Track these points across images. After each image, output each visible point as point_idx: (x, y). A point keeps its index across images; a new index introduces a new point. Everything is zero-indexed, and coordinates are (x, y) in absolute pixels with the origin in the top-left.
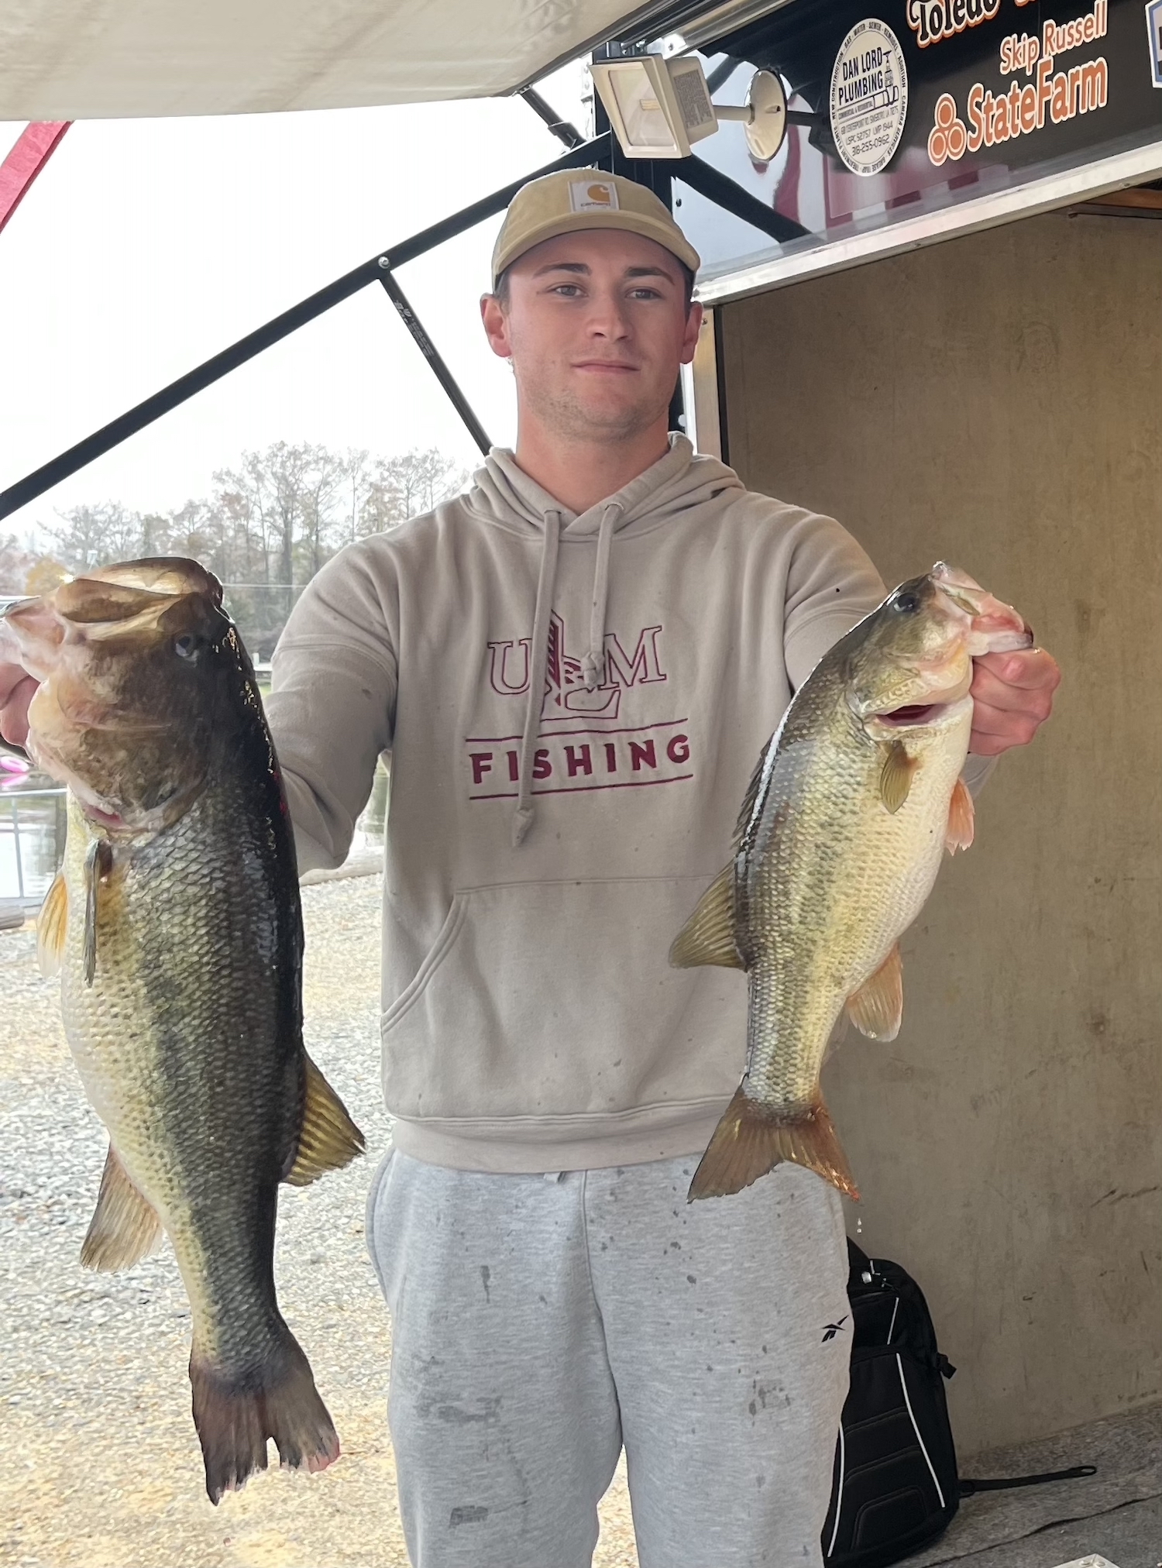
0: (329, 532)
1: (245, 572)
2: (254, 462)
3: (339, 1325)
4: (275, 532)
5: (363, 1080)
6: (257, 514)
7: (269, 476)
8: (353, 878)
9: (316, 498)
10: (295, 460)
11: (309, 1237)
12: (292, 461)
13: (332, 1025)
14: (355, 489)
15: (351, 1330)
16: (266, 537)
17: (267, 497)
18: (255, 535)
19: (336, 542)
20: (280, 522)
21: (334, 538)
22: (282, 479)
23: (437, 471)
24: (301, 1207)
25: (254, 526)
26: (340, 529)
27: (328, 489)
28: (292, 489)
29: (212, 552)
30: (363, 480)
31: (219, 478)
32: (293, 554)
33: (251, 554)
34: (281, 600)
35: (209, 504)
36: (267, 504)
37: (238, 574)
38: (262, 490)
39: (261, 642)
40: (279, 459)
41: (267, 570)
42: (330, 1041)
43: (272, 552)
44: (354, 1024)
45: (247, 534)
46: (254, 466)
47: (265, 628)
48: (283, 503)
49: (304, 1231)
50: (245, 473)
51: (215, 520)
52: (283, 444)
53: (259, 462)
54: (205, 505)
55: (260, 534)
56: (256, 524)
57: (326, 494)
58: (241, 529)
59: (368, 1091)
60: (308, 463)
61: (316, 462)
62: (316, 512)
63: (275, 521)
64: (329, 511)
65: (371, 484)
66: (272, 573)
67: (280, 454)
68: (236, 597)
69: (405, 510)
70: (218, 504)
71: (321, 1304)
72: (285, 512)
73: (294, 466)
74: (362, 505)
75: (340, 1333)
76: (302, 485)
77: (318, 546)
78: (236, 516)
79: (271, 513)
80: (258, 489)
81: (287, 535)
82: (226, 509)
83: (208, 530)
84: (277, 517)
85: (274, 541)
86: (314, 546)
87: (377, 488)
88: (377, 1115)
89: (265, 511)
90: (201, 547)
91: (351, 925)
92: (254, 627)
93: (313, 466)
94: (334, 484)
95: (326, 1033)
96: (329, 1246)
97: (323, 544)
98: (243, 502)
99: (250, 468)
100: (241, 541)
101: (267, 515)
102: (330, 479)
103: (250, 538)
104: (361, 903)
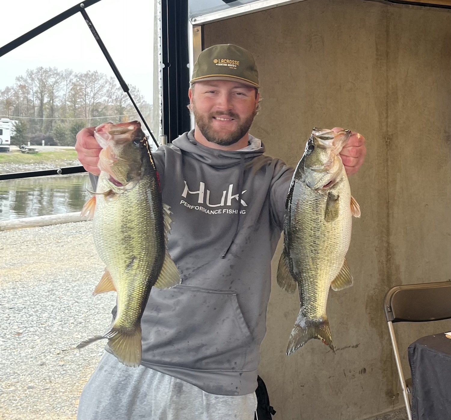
0: (57, 100)
1: (26, 113)
2: (31, 74)
3: (50, 388)
4: (38, 99)
5: (62, 298)
6: (31, 92)
7: (36, 79)
8: (61, 224)
9: (53, 88)
10: (46, 74)
11: (40, 356)
12: (45, 74)
13: (52, 277)
14: (67, 85)
15: (54, 391)
16: (34, 101)
17: (35, 87)
18: (30, 100)
19: (59, 103)
20: (39, 95)
21: (59, 102)
22: (41, 81)
23: (96, 79)
24: (38, 344)
25: (30, 97)
26: (61, 98)
27: (57, 84)
28: (44, 84)
29: (15, 105)
30: (70, 82)
31: (18, 79)
32: (44, 107)
33: (28, 106)
34: (39, 123)
35: (14, 88)
36: (35, 89)
37: (24, 114)
38: (34, 84)
39: (31, 138)
40: (40, 73)
41: (34, 113)
42: (50, 283)
43: (36, 106)
44: (59, 277)
45: (27, 100)
46: (31, 76)
47: (33, 133)
48: (41, 89)
49: (39, 353)
50: (28, 78)
51: (16, 94)
52: (42, 68)
53: (33, 74)
54: (13, 89)
55: (32, 100)
56: (31, 96)
57: (57, 86)
58: (26, 98)
59: (64, 302)
60: (50, 75)
61: (53, 75)
62: (52, 92)
63: (38, 95)
64: (57, 92)
65: (73, 83)
66: (36, 114)
67: (40, 72)
68: (23, 122)
69: (85, 92)
70: (17, 89)
71: (44, 380)
72: (42, 92)
73: (45, 76)
74: (69, 90)
75: (50, 392)
76: (48, 83)
77: (53, 105)
78: (24, 93)
79: (36, 92)
80: (32, 84)
81: (42, 100)
82: (20, 90)
83: (13, 98)
84: (38, 94)
85: (37, 102)
86: (51, 104)
87: (74, 84)
88: (67, 311)
89: (34, 91)
90: (10, 104)
91: (60, 241)
92: (29, 132)
93: (52, 76)
94: (59, 83)
95: (49, 280)
96: (47, 359)
97: (55, 104)
98: (27, 88)
99: (29, 76)
100: (25, 102)
101: (35, 93)
102: (58, 81)
103: (28, 101)
104: (64, 233)
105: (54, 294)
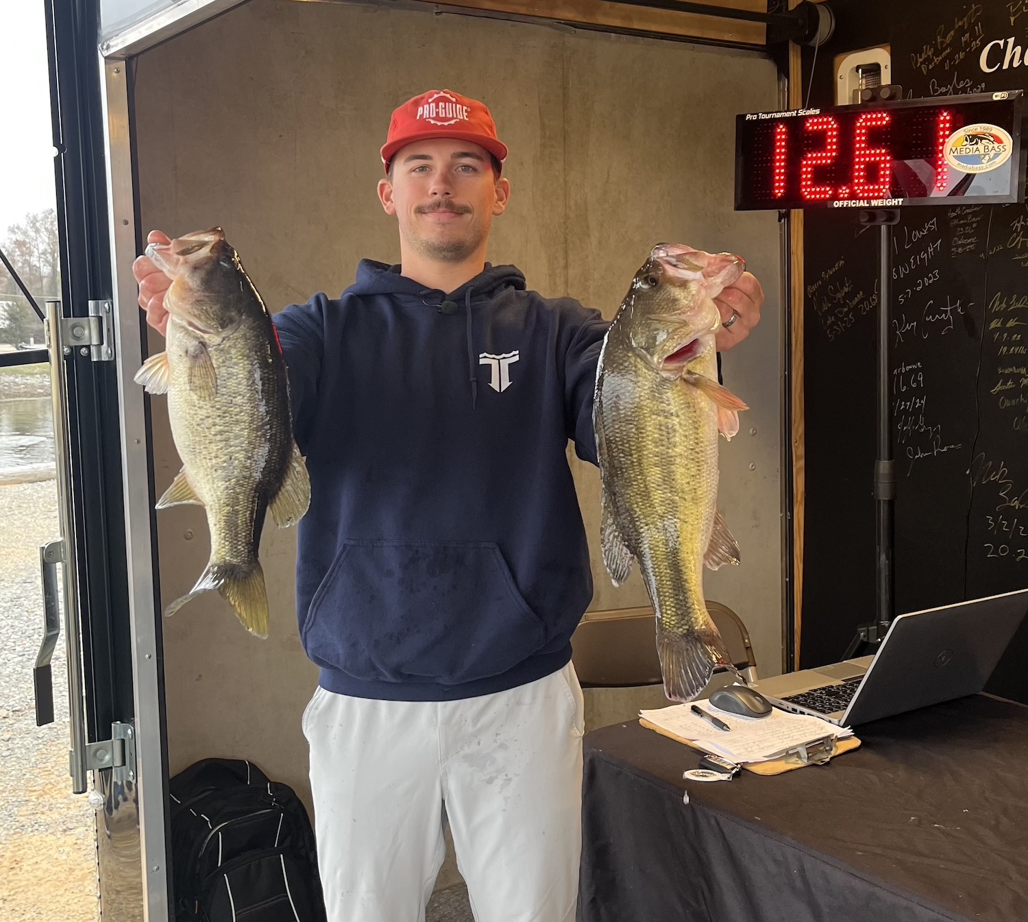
2: (34, 222)
4: (47, 265)
6: (36, 253)
7: (43, 230)
16: (41, 267)
17: (42, 243)
18: (35, 266)
20: (50, 258)
22: (51, 233)
25: (34, 260)
31: (12, 230)
33: (32, 277)
35: (6, 246)
36: (42, 247)
38: (39, 238)
40: (50, 220)
41: (42, 287)
43: (45, 277)
46: (34, 224)
48: (52, 247)
50: (28, 228)
53: (37, 221)
55: (38, 265)
58: (26, 262)
63: (47, 257)
66: (45, 289)
67: (50, 217)
70: (12, 247)
72: (53, 252)
78: (23, 254)
79: (44, 253)
80: (37, 238)
81: (54, 266)
82: (17, 250)
84: (48, 255)
89: (40, 252)
98: (27, 246)
99: (31, 225)
100: (28, 268)
101: (42, 254)
103: (31, 267)
105: (21, 605)
